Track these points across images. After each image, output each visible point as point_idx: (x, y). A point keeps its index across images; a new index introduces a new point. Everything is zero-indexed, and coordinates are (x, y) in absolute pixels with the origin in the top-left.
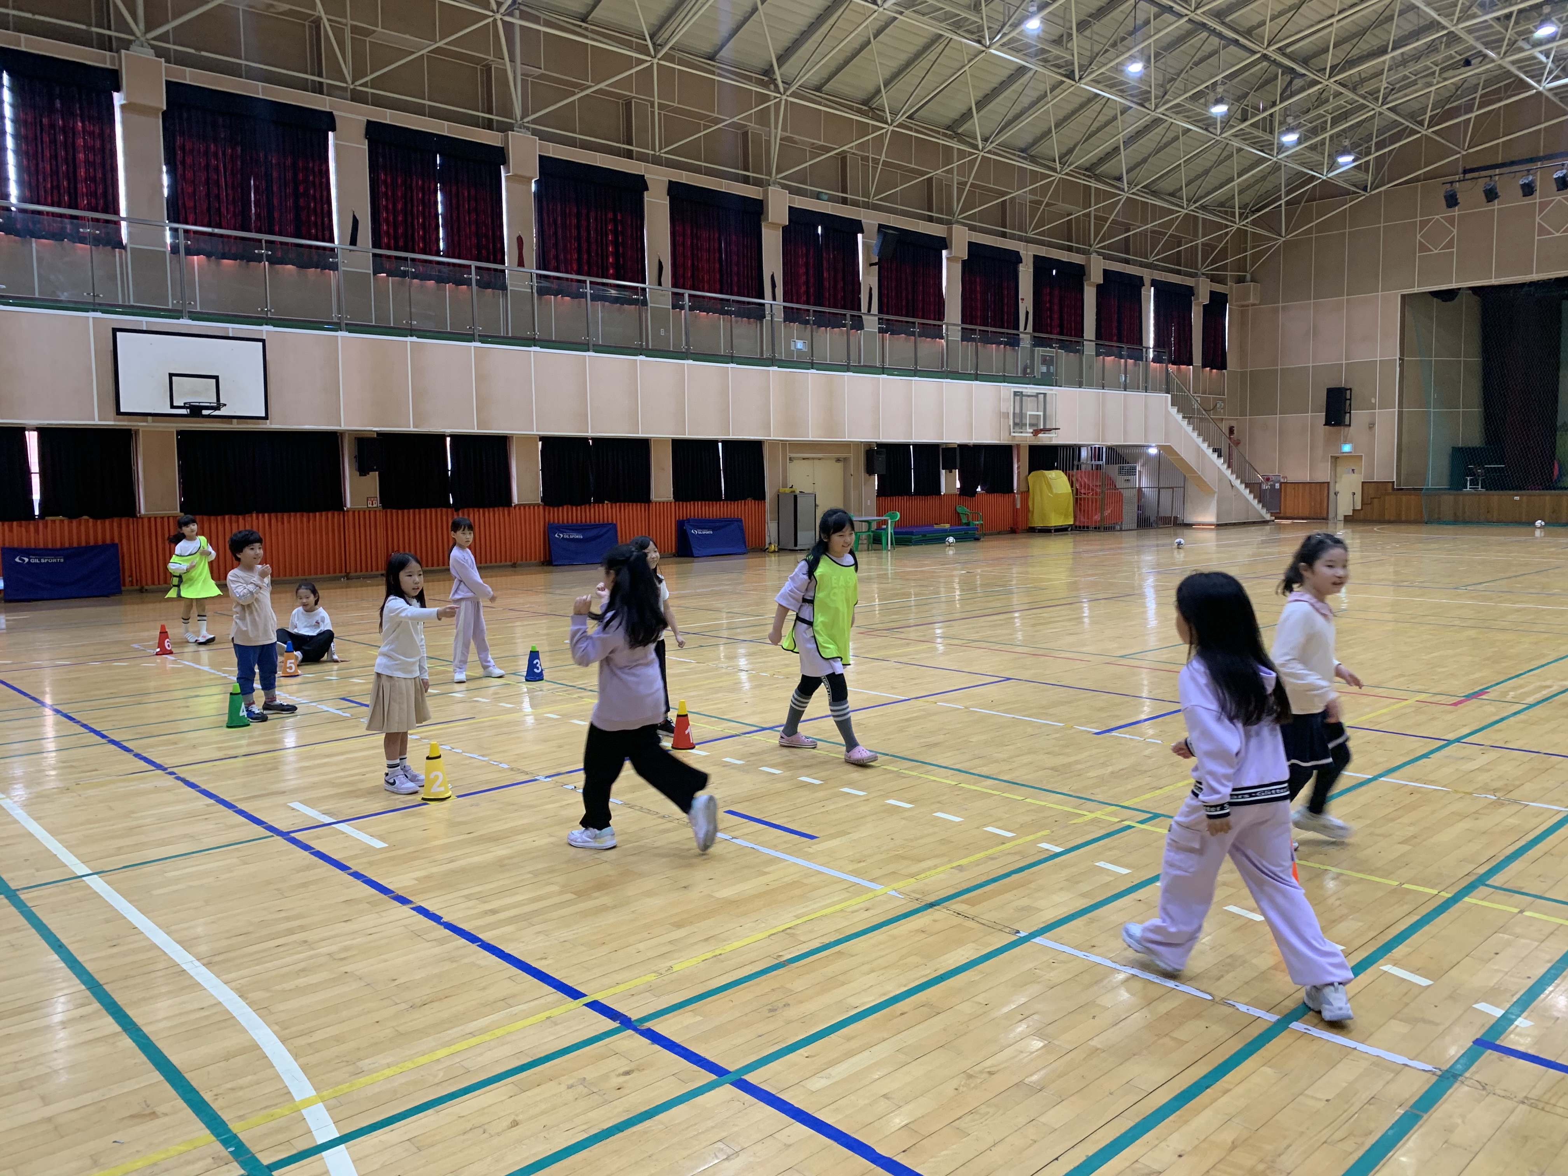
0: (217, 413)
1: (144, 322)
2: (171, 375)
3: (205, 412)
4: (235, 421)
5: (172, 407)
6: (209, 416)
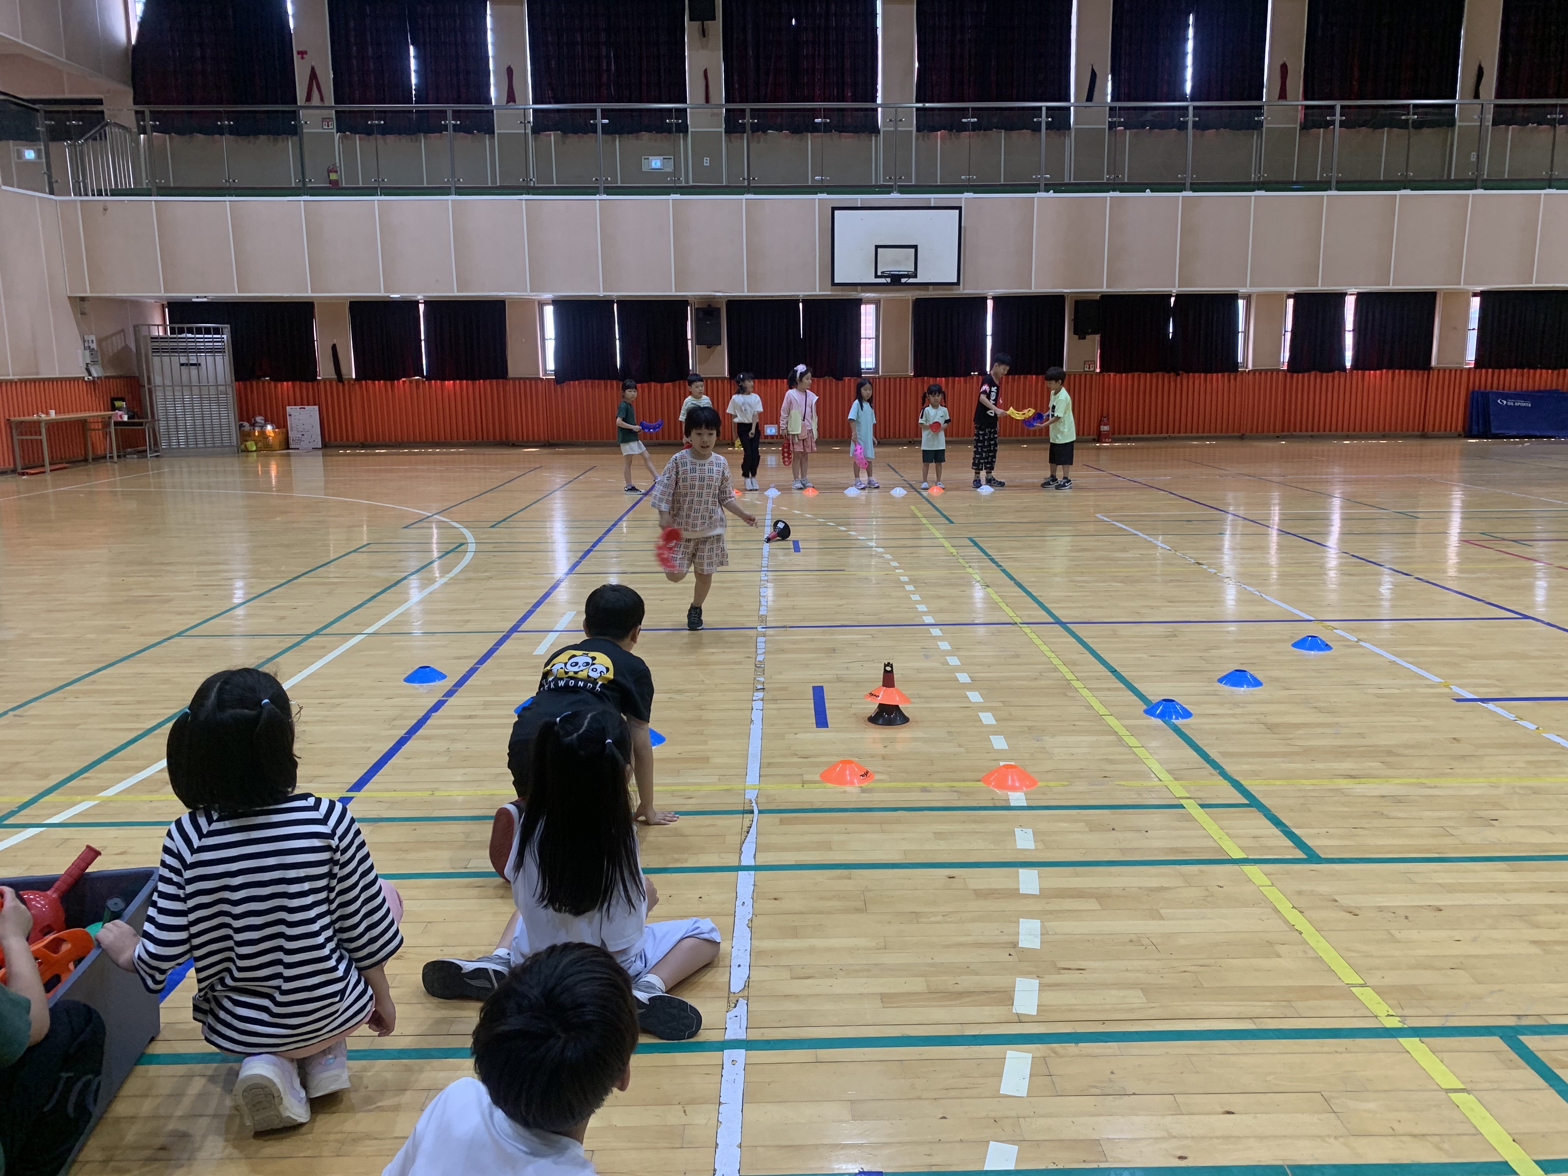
2: (877, 247)
4: (931, 287)
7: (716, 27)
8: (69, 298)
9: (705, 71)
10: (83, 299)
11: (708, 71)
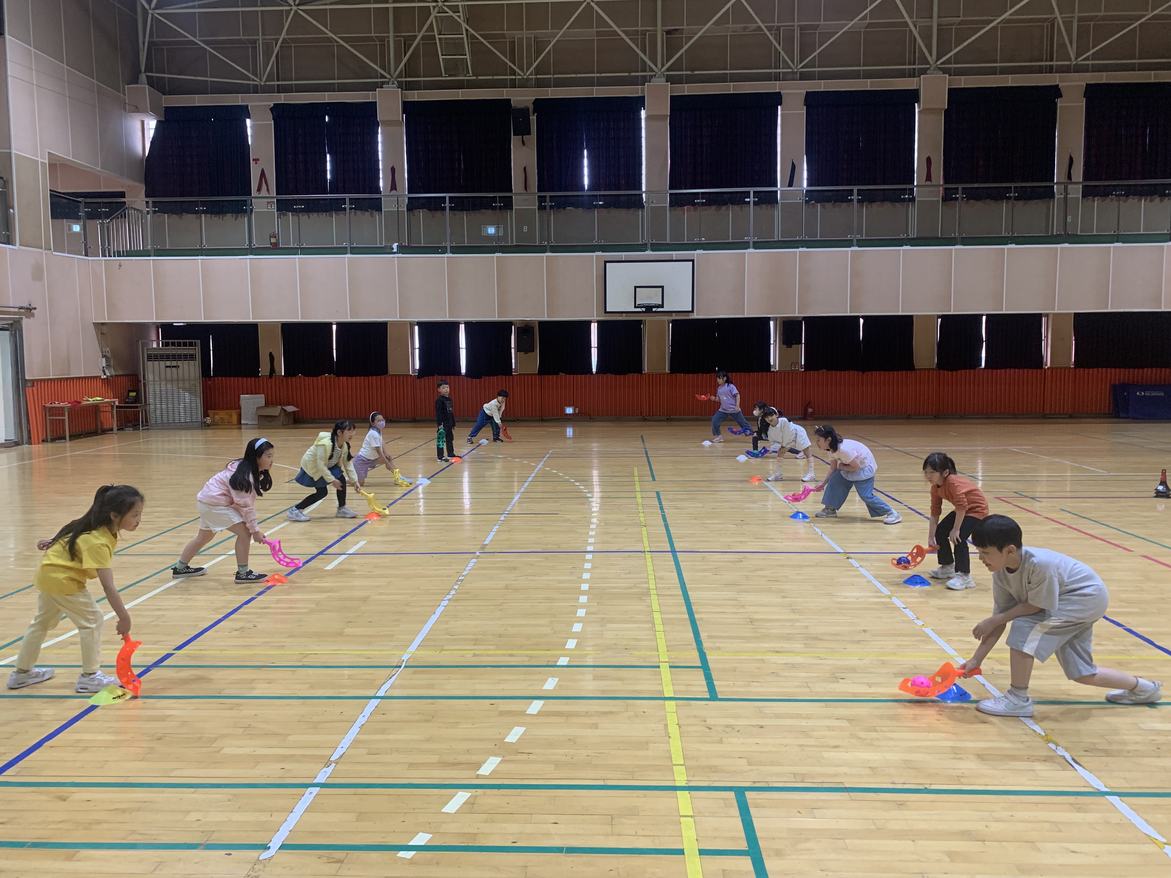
0: (659, 309)
1: (623, 255)
3: (654, 310)
4: (674, 314)
5: (635, 307)
6: (655, 312)
7: (533, 138)
8: (94, 323)
9: (525, 168)
10: (103, 324)
11: (527, 169)
